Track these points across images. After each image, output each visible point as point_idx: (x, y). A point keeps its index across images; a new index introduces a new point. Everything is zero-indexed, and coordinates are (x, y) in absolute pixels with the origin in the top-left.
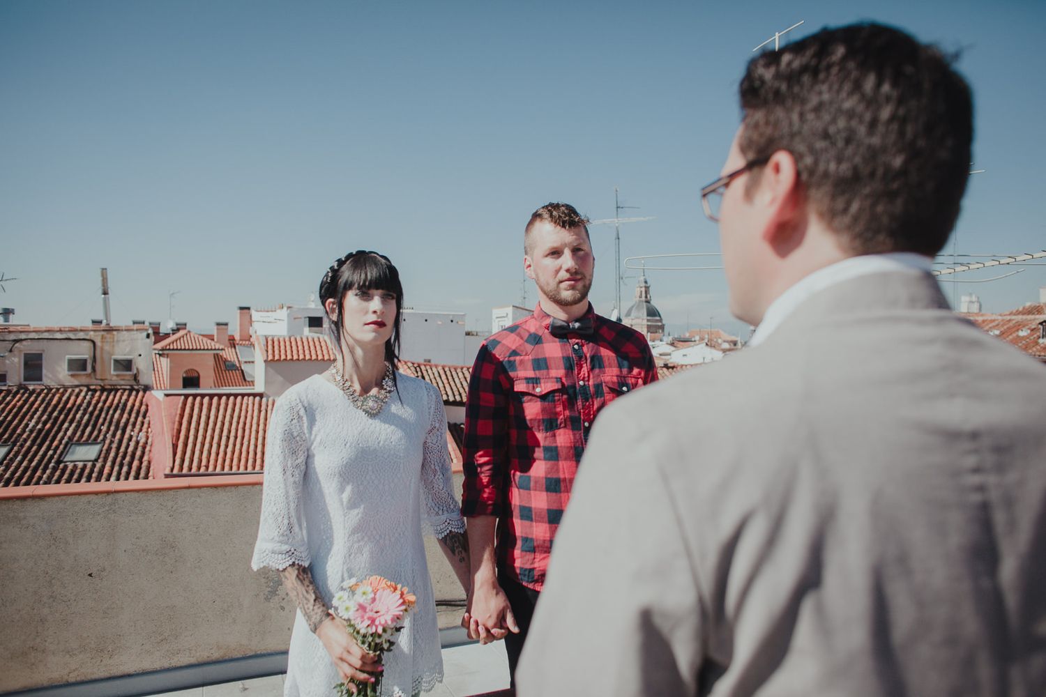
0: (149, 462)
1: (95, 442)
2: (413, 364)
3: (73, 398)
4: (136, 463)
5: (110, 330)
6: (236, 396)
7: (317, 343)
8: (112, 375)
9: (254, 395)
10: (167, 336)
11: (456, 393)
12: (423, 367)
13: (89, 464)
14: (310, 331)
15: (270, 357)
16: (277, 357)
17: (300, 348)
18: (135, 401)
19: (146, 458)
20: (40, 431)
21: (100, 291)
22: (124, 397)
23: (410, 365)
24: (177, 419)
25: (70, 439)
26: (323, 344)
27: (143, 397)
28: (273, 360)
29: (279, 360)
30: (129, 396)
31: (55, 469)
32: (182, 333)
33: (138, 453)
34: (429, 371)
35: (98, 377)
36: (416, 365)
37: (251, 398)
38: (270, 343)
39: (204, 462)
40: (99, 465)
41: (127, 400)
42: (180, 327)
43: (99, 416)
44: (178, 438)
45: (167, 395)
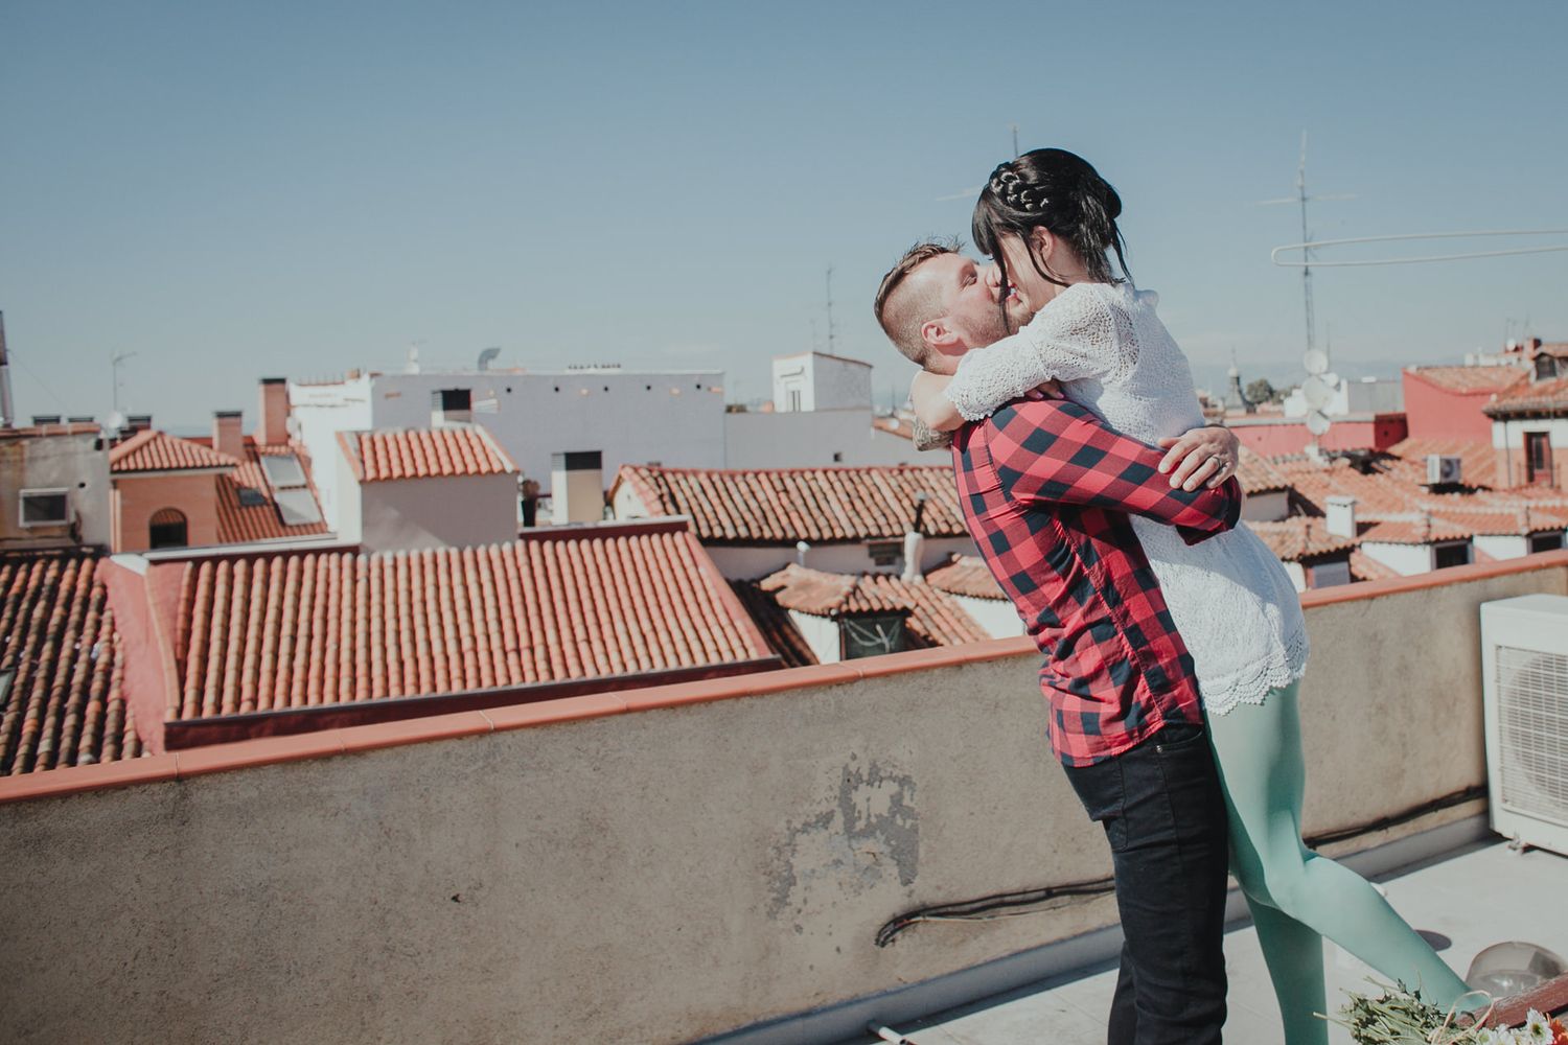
2: (650, 471)
4: (92, 708)
7: (462, 441)
9: (341, 551)
12: (670, 477)
14: (445, 419)
15: (370, 474)
16: (384, 473)
19: (113, 695)
23: (644, 472)
24: (181, 608)
26: (475, 443)
28: (376, 479)
29: (389, 479)
33: (96, 687)
34: (683, 483)
36: (654, 473)
37: (334, 557)
38: (366, 445)
40: (10, 718)
44: (186, 648)
45: (155, 563)
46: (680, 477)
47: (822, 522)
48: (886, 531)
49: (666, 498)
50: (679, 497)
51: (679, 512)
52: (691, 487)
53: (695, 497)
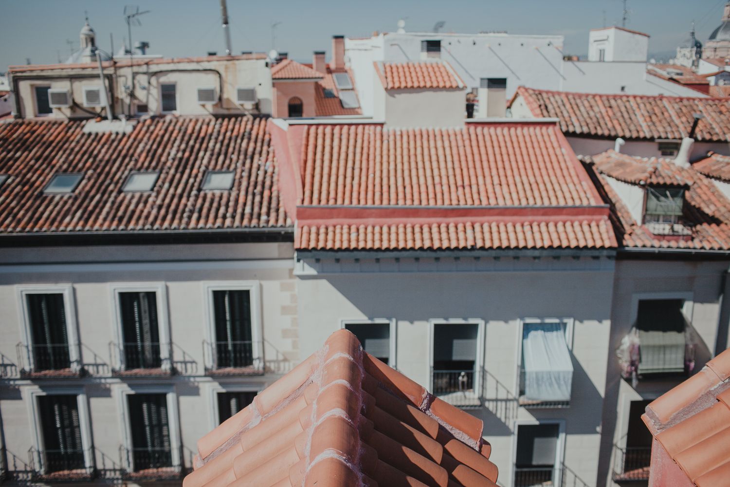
0: (279, 192)
1: (228, 171)
2: (534, 90)
3: (204, 127)
4: (266, 193)
5: (233, 58)
6: (357, 125)
7: (436, 69)
8: (236, 103)
9: (375, 125)
11: (583, 124)
12: (545, 95)
13: (226, 194)
14: (428, 57)
15: (390, 85)
18: (259, 129)
19: (275, 188)
20: (181, 159)
21: (222, 21)
23: (531, 92)
24: (303, 149)
25: (207, 167)
26: (442, 70)
27: (266, 126)
28: (393, 88)
29: (398, 87)
30: (253, 125)
31: (197, 196)
33: (268, 183)
34: (552, 99)
35: (225, 106)
36: (537, 93)
38: (388, 69)
39: (332, 195)
40: (234, 194)
41: (252, 129)
43: (228, 145)
44: (305, 170)
45: (291, 125)
46: (550, 95)
47: (632, 128)
48: (670, 136)
49: (543, 107)
50: (550, 107)
51: (549, 114)
52: (557, 102)
53: (559, 107)
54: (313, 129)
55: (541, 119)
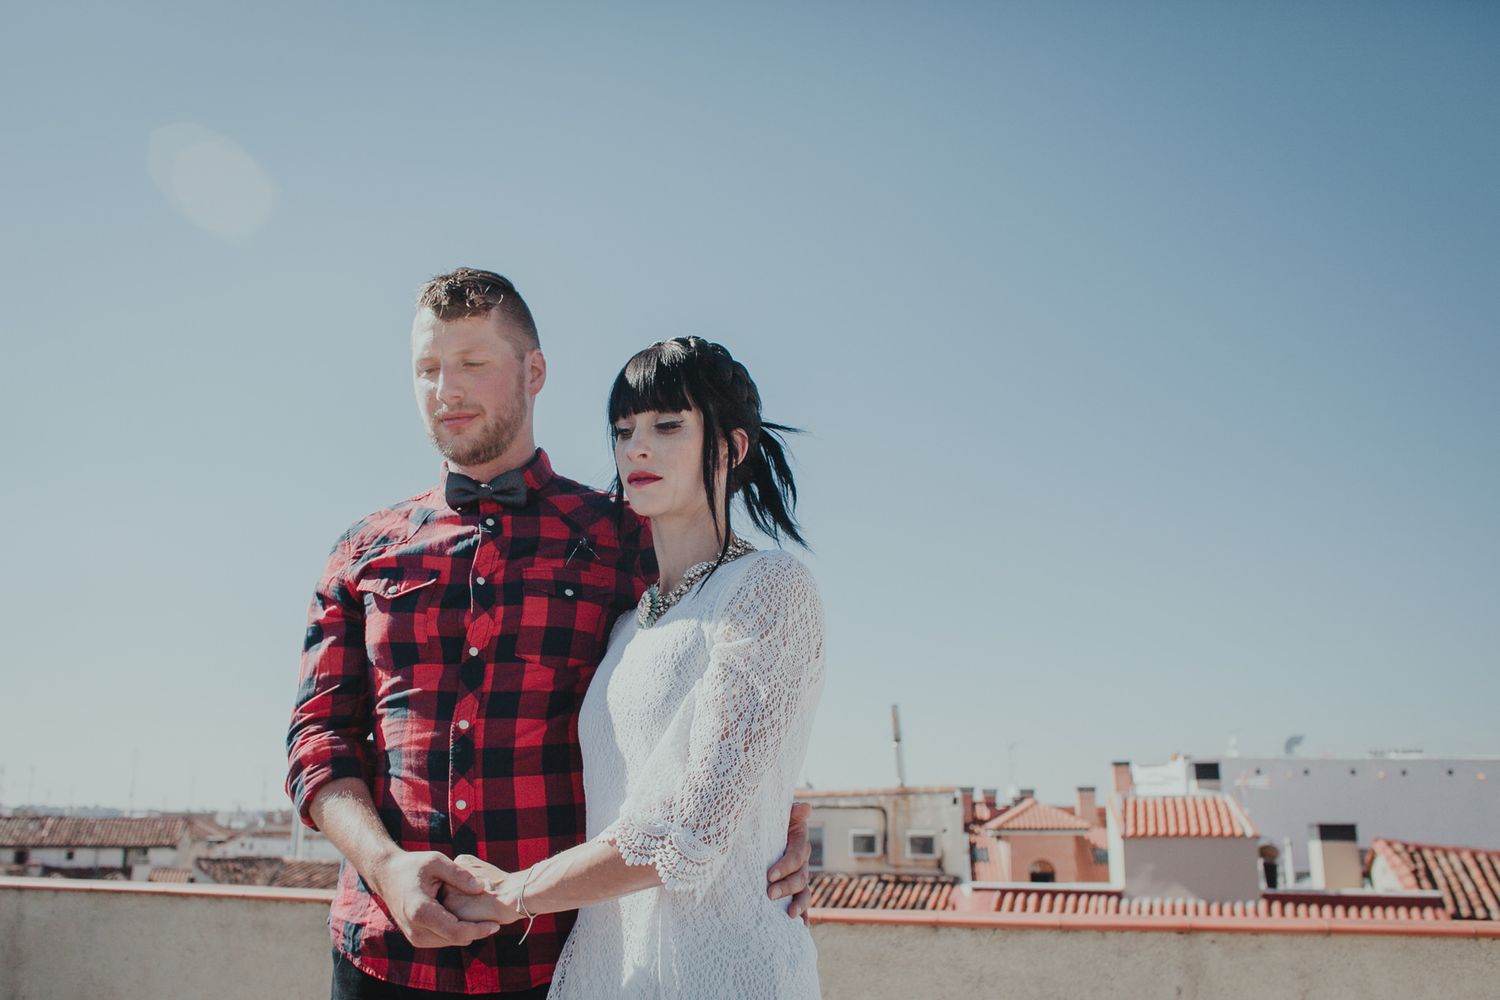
2: (1406, 847)
3: (858, 892)
5: (904, 793)
6: (1079, 894)
7: (1211, 808)
8: (906, 858)
9: (1109, 894)
10: (1008, 808)
12: (1427, 854)
14: (1200, 787)
15: (1130, 831)
16: (1141, 831)
17: (1181, 815)
18: (938, 898)
21: (892, 738)
22: (925, 893)
23: (1398, 847)
26: (1222, 809)
27: (950, 893)
28: (1135, 836)
29: (1145, 835)
30: (931, 890)
32: (1027, 803)
34: (1442, 861)
35: (892, 860)
36: (1411, 849)
37: (1103, 899)
38: (1130, 807)
41: (928, 898)
42: (1026, 794)
45: (976, 890)
46: (1439, 854)
49: (1422, 874)
50: (1437, 874)
51: (1435, 886)
52: (1452, 866)
53: (1456, 875)
54: (1009, 897)
55: (1415, 893)
